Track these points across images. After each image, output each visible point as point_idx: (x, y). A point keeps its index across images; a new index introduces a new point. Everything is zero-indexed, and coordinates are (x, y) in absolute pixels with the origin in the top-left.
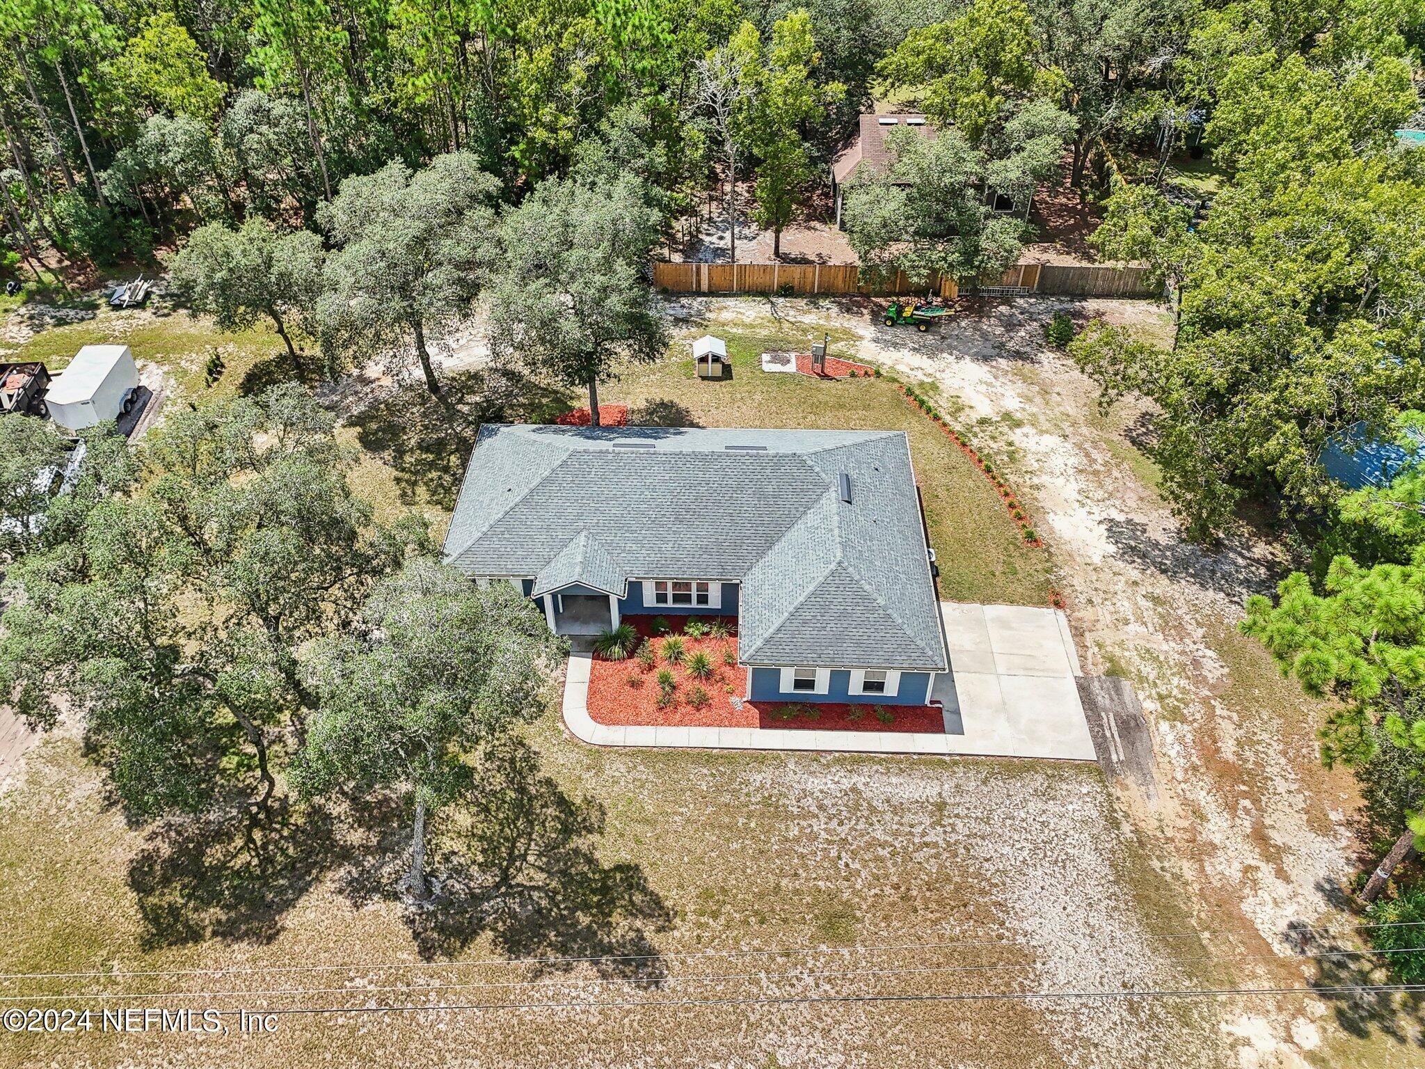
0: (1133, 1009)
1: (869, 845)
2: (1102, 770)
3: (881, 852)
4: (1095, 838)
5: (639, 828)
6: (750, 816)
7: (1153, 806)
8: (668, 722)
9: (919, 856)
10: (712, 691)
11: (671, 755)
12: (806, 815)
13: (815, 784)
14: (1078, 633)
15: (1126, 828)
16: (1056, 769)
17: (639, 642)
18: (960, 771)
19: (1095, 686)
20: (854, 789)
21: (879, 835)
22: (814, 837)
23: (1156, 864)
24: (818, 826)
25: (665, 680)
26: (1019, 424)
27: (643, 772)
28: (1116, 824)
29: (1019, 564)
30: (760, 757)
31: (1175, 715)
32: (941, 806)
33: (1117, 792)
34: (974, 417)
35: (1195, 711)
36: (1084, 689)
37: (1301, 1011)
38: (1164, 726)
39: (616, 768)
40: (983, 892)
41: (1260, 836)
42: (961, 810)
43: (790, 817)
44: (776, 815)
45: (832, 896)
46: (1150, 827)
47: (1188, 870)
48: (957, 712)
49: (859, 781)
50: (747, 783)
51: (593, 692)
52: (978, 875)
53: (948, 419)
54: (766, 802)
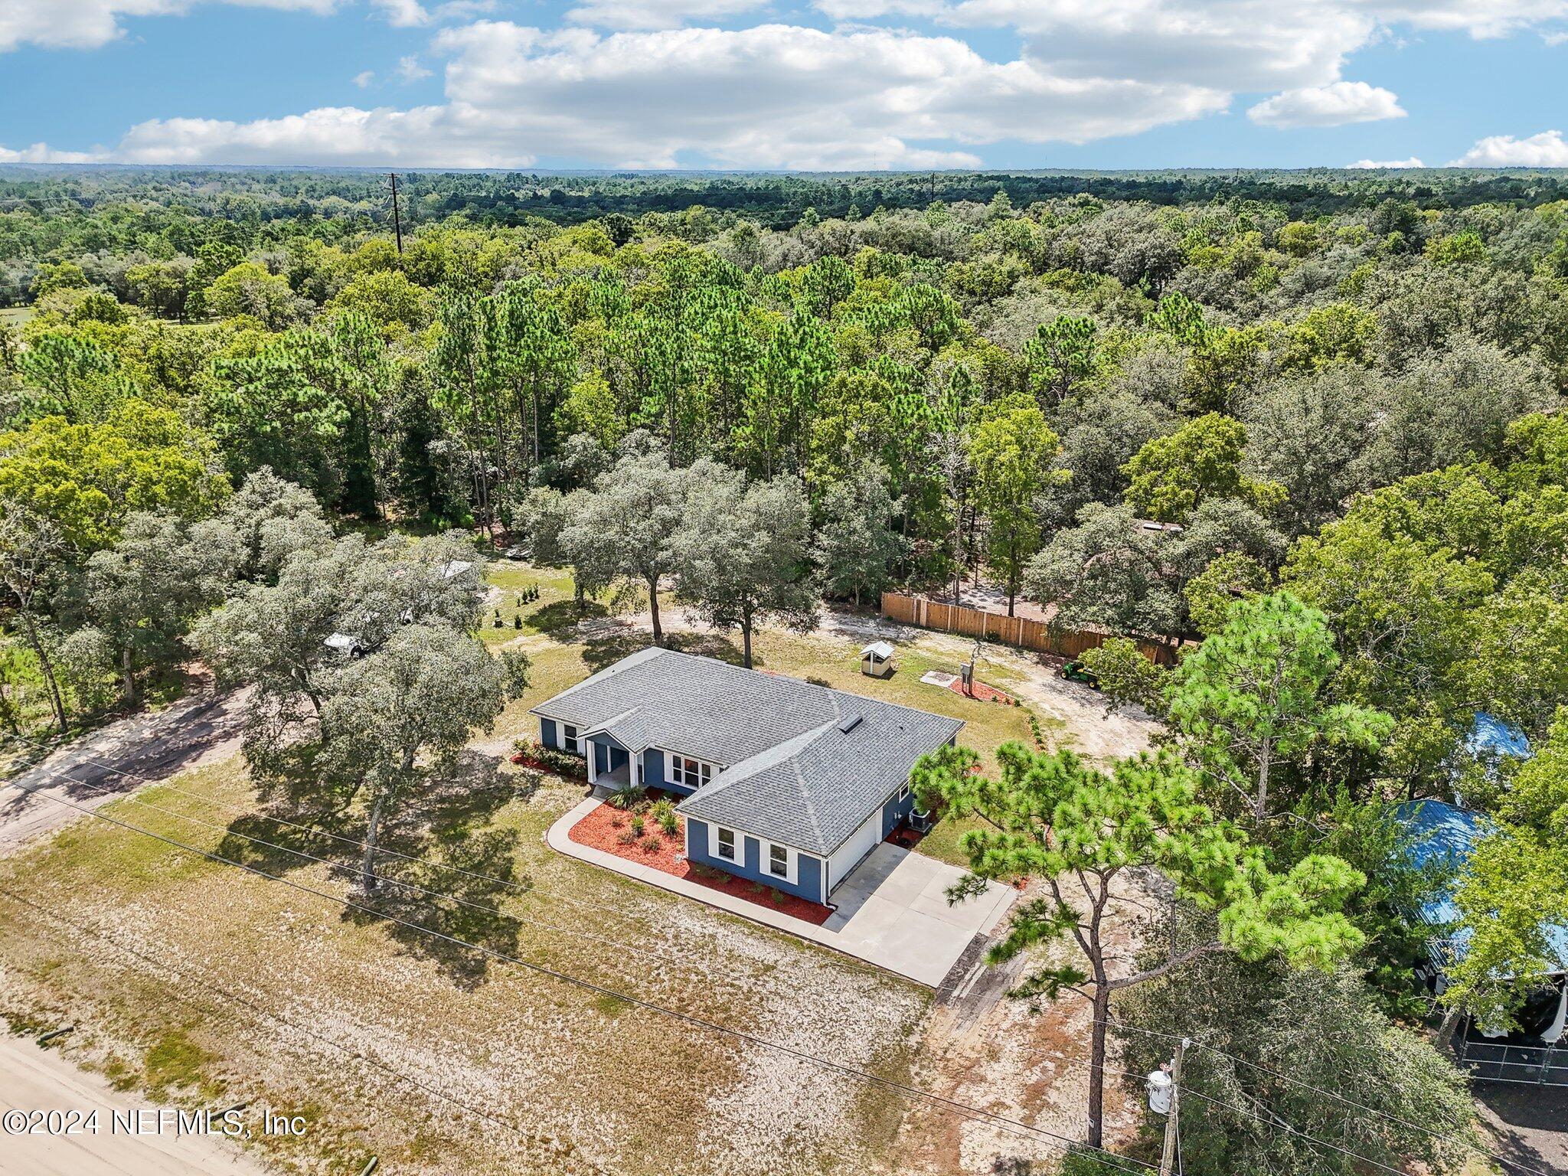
1: (688, 970)
2: (935, 996)
3: (692, 976)
5: (535, 903)
6: (619, 923)
7: (956, 1034)
8: (616, 853)
9: (719, 990)
10: (666, 845)
12: (660, 937)
13: (686, 922)
15: (913, 1039)
16: (891, 980)
17: (641, 800)
18: (809, 952)
20: (713, 936)
21: (702, 967)
22: (651, 951)
23: (915, 1069)
24: (662, 946)
25: (636, 826)
27: (571, 875)
28: (908, 1031)
30: (662, 893)
33: (932, 1014)
34: (1079, 750)
36: (977, 943)
39: (555, 866)
41: (1037, 1090)
42: (782, 977)
43: (647, 933)
44: (638, 929)
45: (628, 987)
46: (933, 1045)
47: (941, 1083)
48: (847, 918)
49: (722, 932)
50: (637, 905)
51: (584, 821)
52: (753, 1017)
54: (640, 920)
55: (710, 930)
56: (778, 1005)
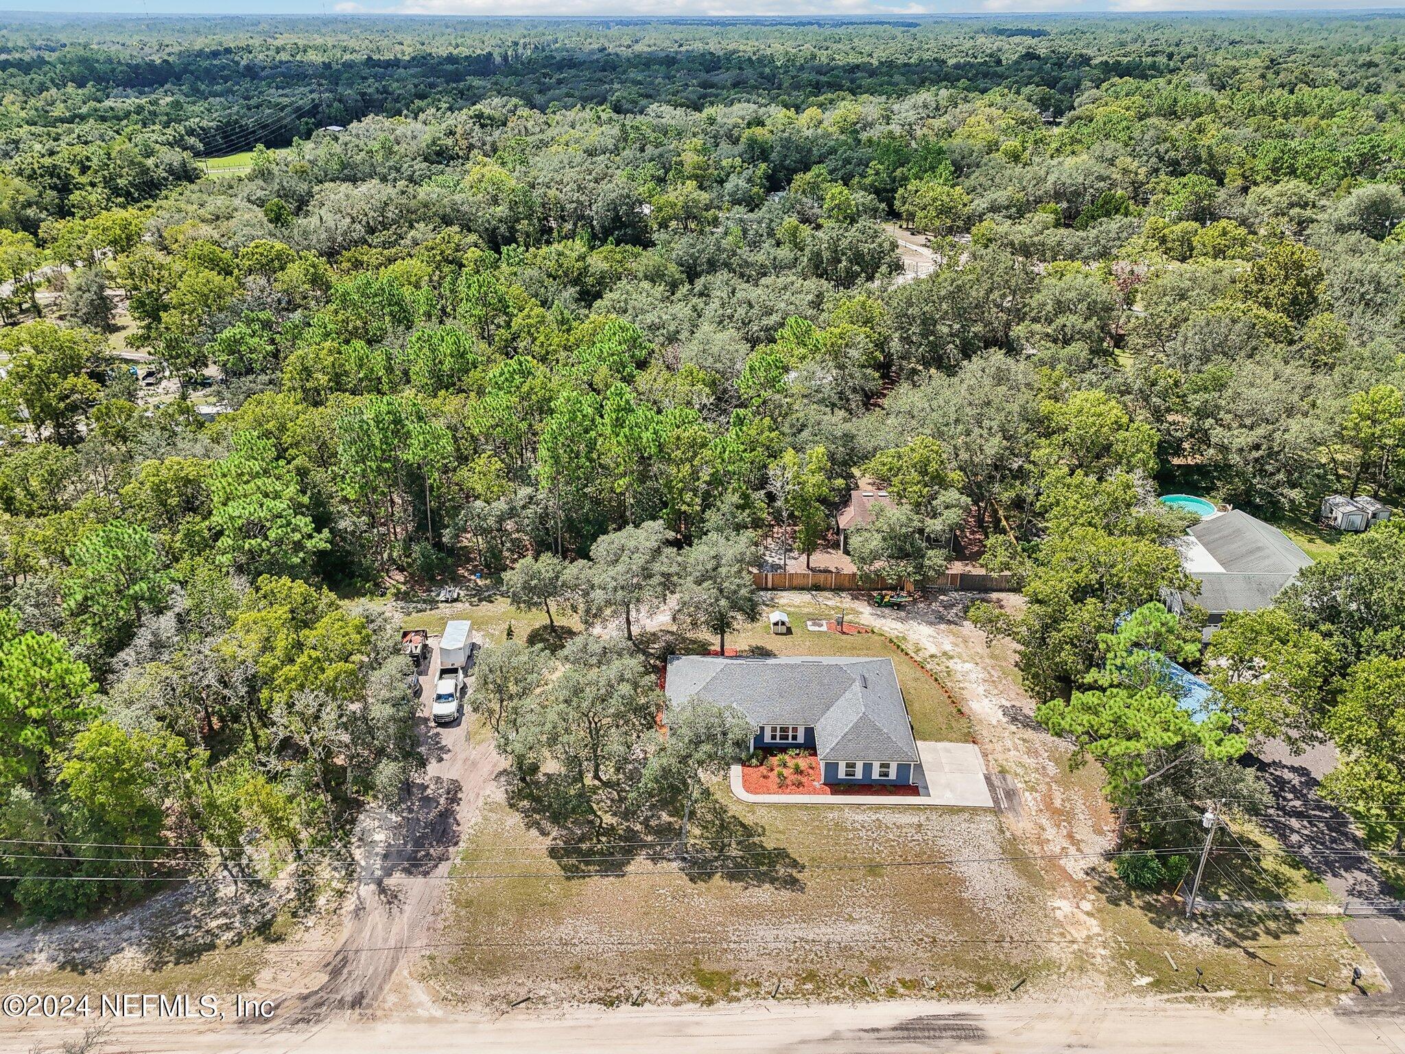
0: (1009, 898)
1: (887, 841)
2: (996, 811)
3: (893, 843)
4: (993, 838)
5: (778, 836)
6: (829, 830)
7: (1020, 825)
8: (783, 793)
9: (911, 845)
10: (804, 780)
11: (787, 806)
12: (856, 829)
13: (859, 818)
14: (985, 755)
15: (1008, 834)
16: (974, 811)
17: (765, 758)
18: (928, 811)
19: (993, 778)
20: (878, 819)
21: (891, 837)
22: (860, 838)
23: (1021, 847)
24: (863, 833)
25: (780, 775)
26: (951, 658)
27: (775, 813)
28: (1003, 832)
29: (954, 724)
30: (831, 807)
31: (1033, 789)
32: (920, 825)
33: (1003, 819)
34: (927, 654)
35: (1043, 788)
36: (988, 779)
37: (1084, 898)
38: (1027, 794)
39: (761, 812)
40: (941, 858)
41: (1070, 836)
42: (929, 827)
43: (847, 830)
44: (842, 830)
45: (871, 860)
46: (1019, 833)
47: (1036, 849)
48: (927, 788)
49: (880, 816)
50: (826, 816)
51: (745, 781)
52: (939, 851)
53: (913, 655)
54: (837, 824)
55: (874, 818)
56: (942, 842)
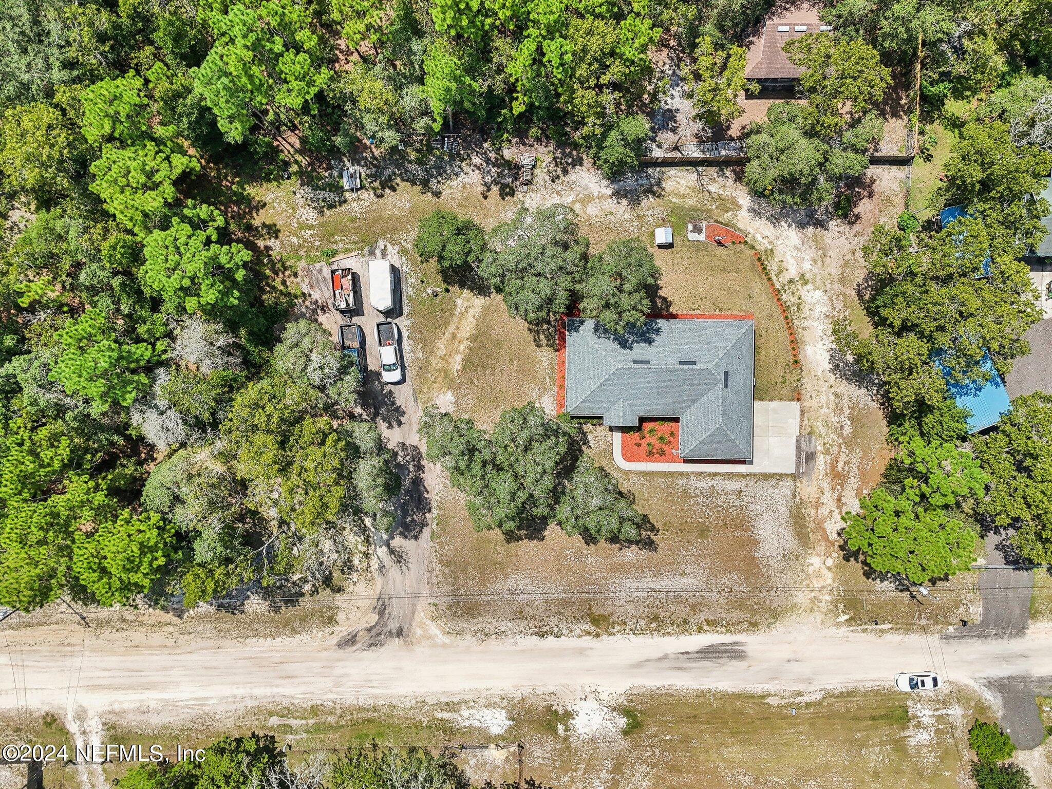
0: (784, 556)
1: (716, 506)
2: (795, 477)
3: (720, 509)
4: (787, 502)
5: (644, 503)
6: (678, 497)
7: (808, 489)
8: (651, 461)
9: (731, 510)
10: (666, 448)
11: (652, 474)
12: (696, 496)
14: (802, 413)
15: (798, 498)
16: (780, 476)
18: (748, 478)
19: (802, 440)
20: (713, 486)
21: (719, 503)
22: (698, 504)
23: (803, 511)
24: (700, 500)
25: (649, 443)
26: (807, 282)
27: (643, 481)
28: (794, 496)
29: (788, 376)
30: (681, 474)
31: (827, 452)
32: (740, 492)
33: (798, 484)
35: (834, 450)
36: (798, 442)
37: (830, 556)
38: (822, 457)
40: (749, 522)
41: (839, 500)
42: (746, 494)
43: (691, 497)
44: (687, 496)
46: (805, 498)
47: (812, 512)
48: (752, 455)
49: (714, 482)
50: (677, 484)
51: (623, 447)
53: (774, 279)
54: (684, 491)
55: (710, 484)
